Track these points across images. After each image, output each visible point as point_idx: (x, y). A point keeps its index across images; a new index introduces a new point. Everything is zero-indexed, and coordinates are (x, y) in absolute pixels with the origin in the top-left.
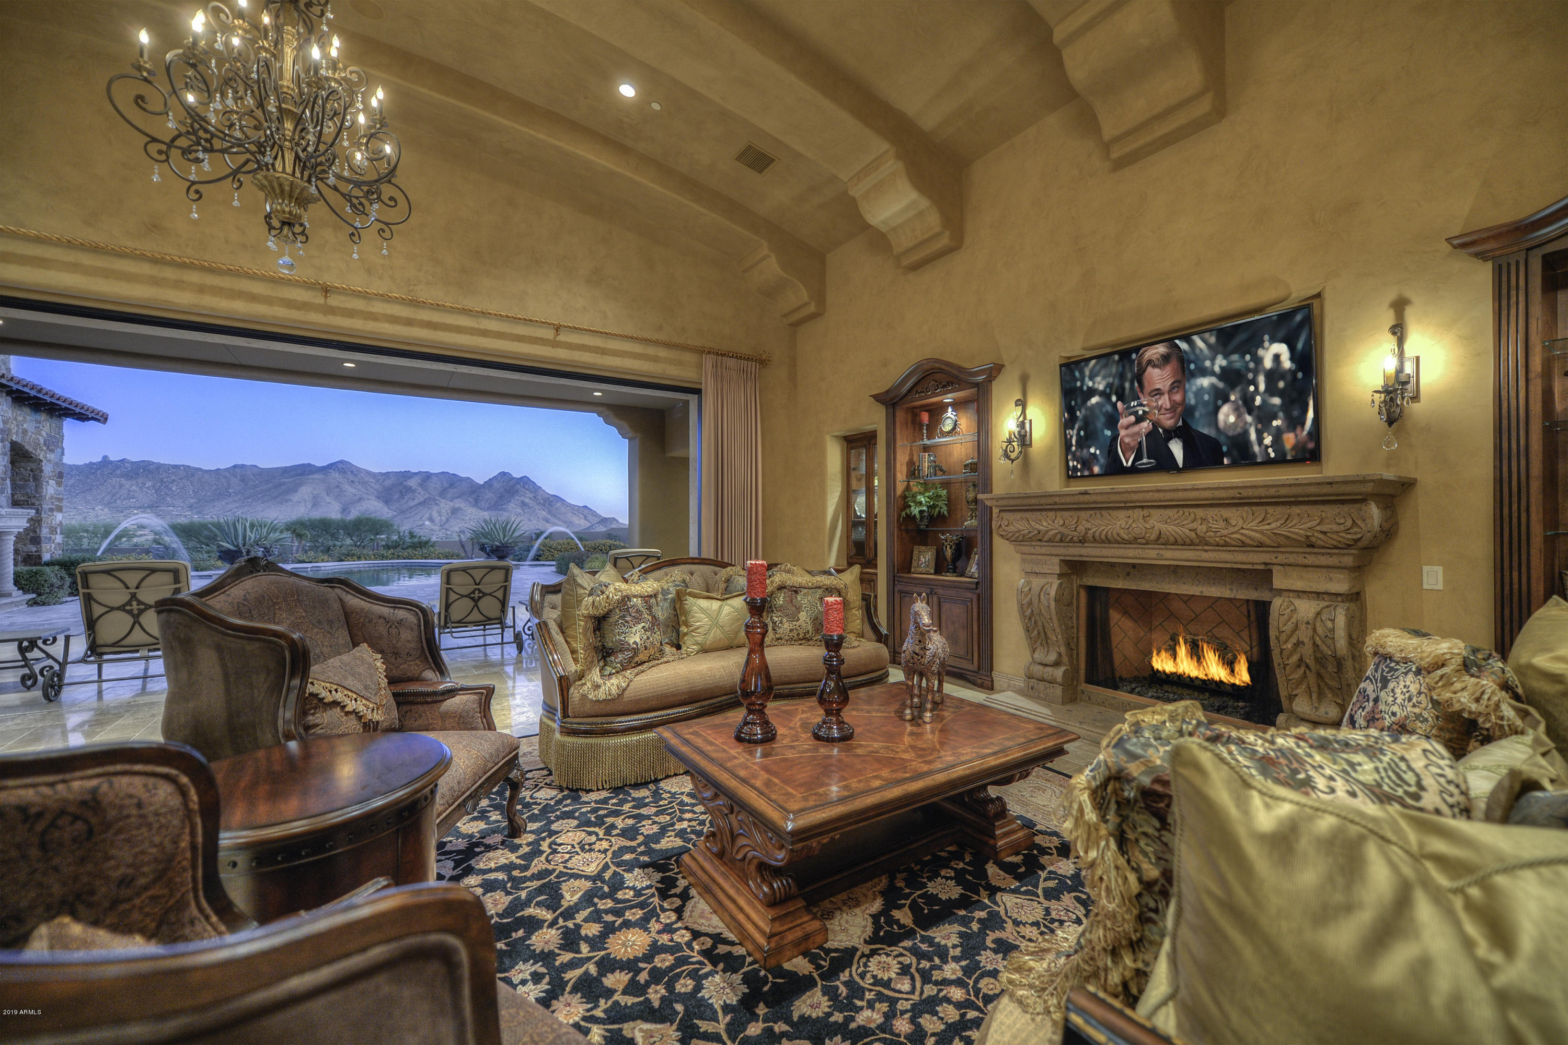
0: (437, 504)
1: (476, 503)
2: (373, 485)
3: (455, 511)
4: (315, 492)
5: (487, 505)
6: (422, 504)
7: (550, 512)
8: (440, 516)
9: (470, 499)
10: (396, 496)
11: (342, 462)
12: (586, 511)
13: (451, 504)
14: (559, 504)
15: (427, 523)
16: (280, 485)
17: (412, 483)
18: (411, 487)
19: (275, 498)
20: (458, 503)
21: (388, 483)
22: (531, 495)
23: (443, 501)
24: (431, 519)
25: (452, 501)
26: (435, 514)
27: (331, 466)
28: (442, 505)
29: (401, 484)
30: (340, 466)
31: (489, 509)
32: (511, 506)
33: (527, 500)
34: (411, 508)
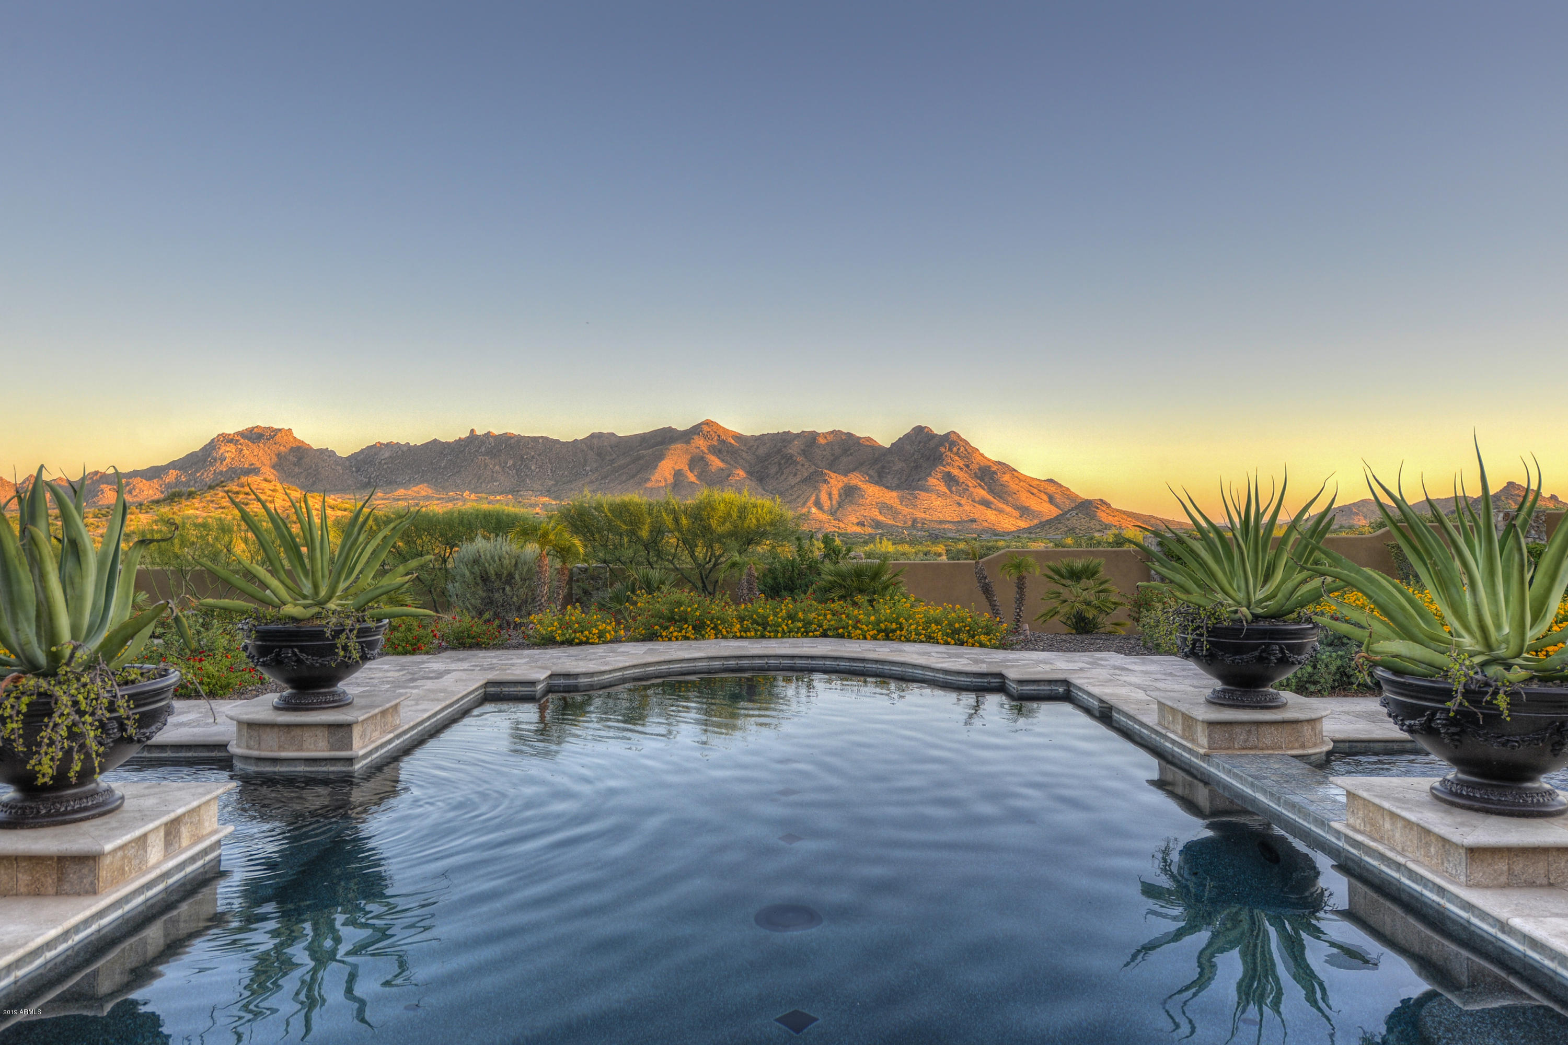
0: (825, 481)
1: (879, 479)
2: (744, 455)
3: (849, 493)
4: (677, 468)
5: (896, 482)
6: (805, 481)
7: (991, 491)
8: (830, 499)
9: (871, 472)
10: (773, 470)
11: (707, 423)
12: (1051, 489)
13: (845, 480)
14: (1006, 478)
15: (814, 510)
16: (639, 458)
17: (794, 449)
18: (791, 456)
19: (633, 476)
20: (855, 479)
21: (762, 451)
22: (961, 463)
23: (833, 475)
24: (818, 504)
25: (846, 475)
26: (824, 497)
27: (696, 430)
28: (833, 482)
29: (779, 451)
30: (706, 428)
31: (897, 488)
32: (932, 481)
33: (955, 472)
34: (792, 487)
